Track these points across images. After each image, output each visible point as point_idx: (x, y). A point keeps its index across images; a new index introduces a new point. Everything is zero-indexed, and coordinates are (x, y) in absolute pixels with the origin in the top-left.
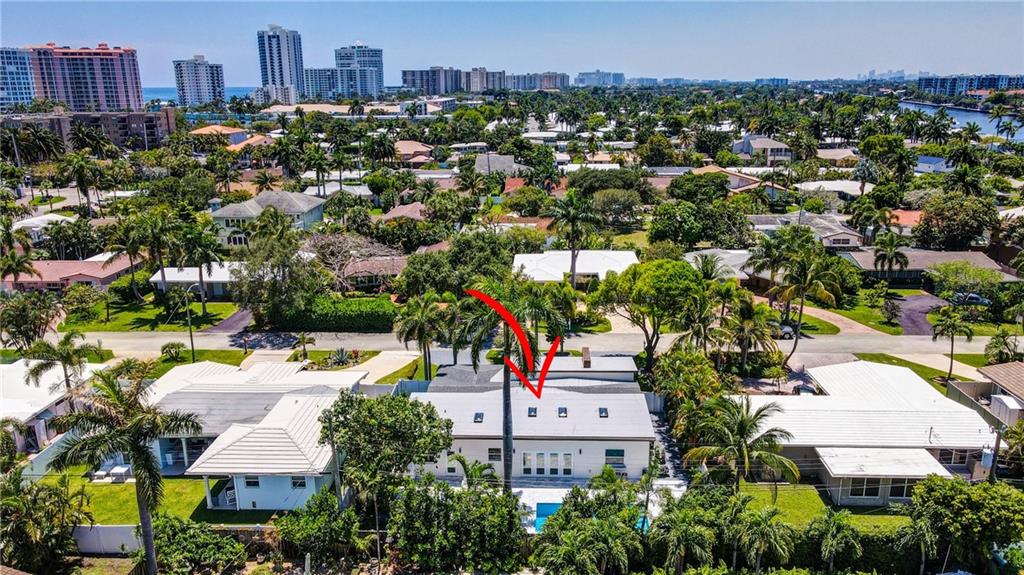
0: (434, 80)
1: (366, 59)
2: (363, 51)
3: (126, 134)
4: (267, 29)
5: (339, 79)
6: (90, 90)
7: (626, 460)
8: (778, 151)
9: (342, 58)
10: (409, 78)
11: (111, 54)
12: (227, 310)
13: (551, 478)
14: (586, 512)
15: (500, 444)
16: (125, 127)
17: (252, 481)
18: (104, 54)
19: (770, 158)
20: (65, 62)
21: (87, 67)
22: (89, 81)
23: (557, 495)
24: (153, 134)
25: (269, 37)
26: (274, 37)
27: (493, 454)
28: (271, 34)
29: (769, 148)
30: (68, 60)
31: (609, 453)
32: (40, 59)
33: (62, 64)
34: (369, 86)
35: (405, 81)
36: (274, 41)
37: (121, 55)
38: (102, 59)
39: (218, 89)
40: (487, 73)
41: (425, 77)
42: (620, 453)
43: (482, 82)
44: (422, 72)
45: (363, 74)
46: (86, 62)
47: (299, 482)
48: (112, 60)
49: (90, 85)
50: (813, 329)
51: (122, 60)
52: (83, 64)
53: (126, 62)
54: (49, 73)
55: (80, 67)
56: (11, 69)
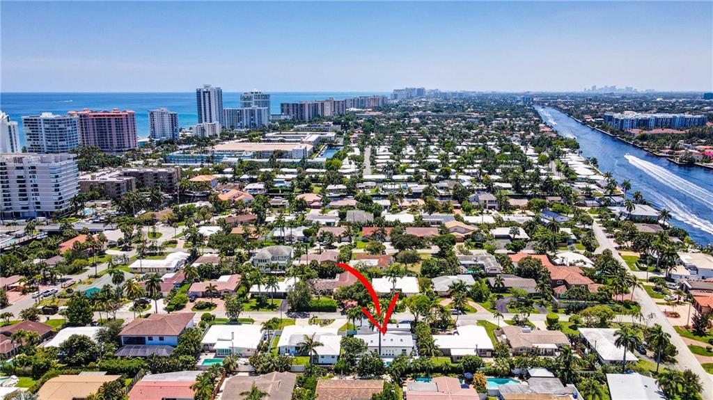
0: (302, 110)
1: (260, 100)
2: (258, 95)
3: (157, 182)
4: (203, 87)
5: (245, 116)
6: (108, 136)
7: (407, 352)
8: (491, 201)
9: (245, 99)
10: (285, 108)
11: (121, 115)
12: (279, 302)
13: (390, 356)
14: (397, 362)
15: (378, 348)
16: (156, 178)
17: (323, 357)
18: (118, 116)
19: (488, 205)
20: (95, 120)
21: (107, 123)
22: (108, 131)
23: (391, 360)
24: (171, 182)
25: (204, 92)
26: (207, 92)
27: (376, 350)
28: (205, 90)
29: (487, 200)
30: (96, 119)
31: (403, 350)
32: (81, 120)
33: (93, 122)
34: (263, 119)
35: (282, 111)
36: (207, 95)
37: (127, 115)
38: (116, 119)
39: (175, 128)
40: (334, 102)
41: (295, 108)
42: (405, 350)
43: (331, 109)
44: (293, 104)
45: (260, 111)
46: (107, 120)
47: (333, 357)
48: (121, 119)
49: (108, 133)
50: (469, 311)
51: (127, 118)
52: (105, 122)
53: (129, 120)
54: (86, 128)
55: (103, 123)
56: (70, 128)
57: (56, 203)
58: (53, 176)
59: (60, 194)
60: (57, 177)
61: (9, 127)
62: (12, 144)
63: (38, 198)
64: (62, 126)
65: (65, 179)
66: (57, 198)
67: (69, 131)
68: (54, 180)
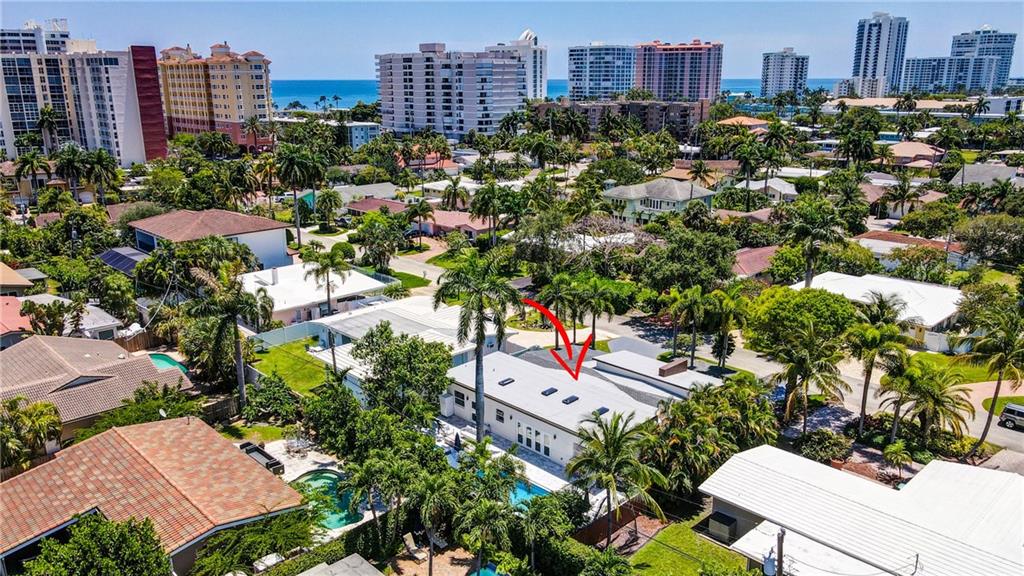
1: (990, 45)
2: (989, 37)
4: (870, 17)
5: (946, 70)
6: (678, 81)
9: (960, 45)
11: (701, 49)
18: (696, 49)
20: (664, 57)
21: (679, 61)
22: (679, 73)
24: (685, 122)
25: (870, 25)
26: (875, 25)
28: (873, 22)
30: (666, 55)
32: (645, 55)
33: (661, 59)
36: (875, 29)
37: (709, 49)
38: (692, 54)
39: (800, 81)
45: (979, 63)
46: (680, 57)
48: (700, 54)
49: (679, 77)
51: (709, 54)
52: (677, 59)
53: (712, 56)
54: (649, 67)
55: (674, 61)
56: (619, 63)
57: (481, 123)
58: (479, 78)
59: (485, 109)
60: (484, 80)
61: (535, 52)
62: (535, 76)
63: (462, 113)
64: (609, 58)
65: (496, 87)
66: (480, 114)
67: (618, 67)
68: (479, 86)
